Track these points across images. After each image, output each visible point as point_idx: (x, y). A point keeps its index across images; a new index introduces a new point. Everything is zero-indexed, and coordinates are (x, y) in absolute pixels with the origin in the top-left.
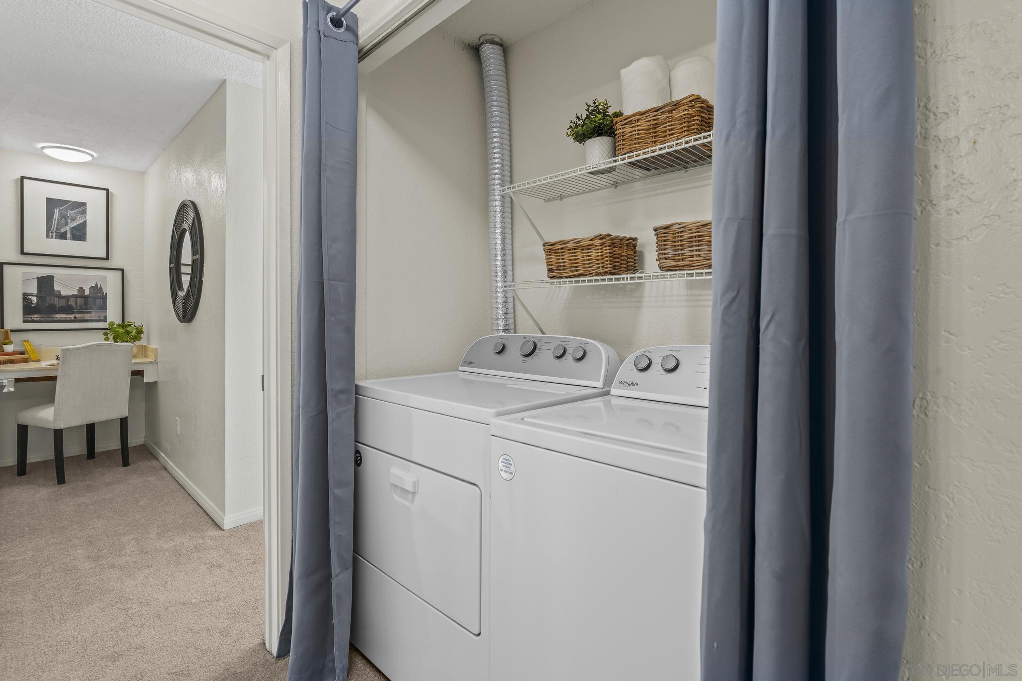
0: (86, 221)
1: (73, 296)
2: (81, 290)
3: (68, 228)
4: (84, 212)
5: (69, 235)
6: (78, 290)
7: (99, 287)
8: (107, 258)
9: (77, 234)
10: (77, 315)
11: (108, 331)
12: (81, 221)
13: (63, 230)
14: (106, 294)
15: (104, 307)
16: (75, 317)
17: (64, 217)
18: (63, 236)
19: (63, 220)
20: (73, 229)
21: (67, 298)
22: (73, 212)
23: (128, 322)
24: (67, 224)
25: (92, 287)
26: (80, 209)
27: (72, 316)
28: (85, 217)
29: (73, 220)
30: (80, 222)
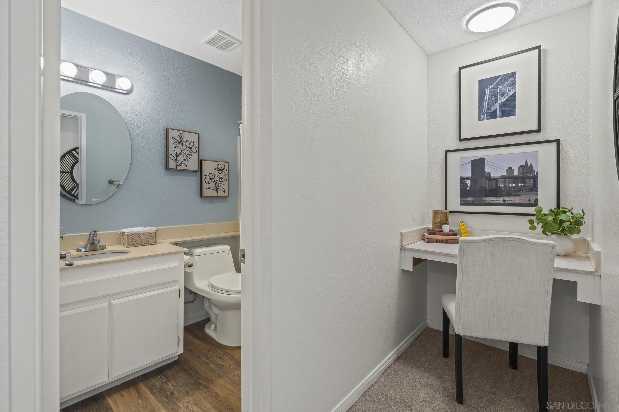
0: (515, 93)
1: (503, 177)
2: (510, 170)
3: (497, 106)
4: (514, 83)
5: (499, 113)
6: (507, 170)
7: (529, 165)
8: (539, 130)
9: (506, 109)
10: (506, 198)
11: (534, 218)
12: (511, 94)
13: (493, 109)
14: (537, 173)
15: (534, 189)
16: (504, 201)
17: (494, 95)
18: (493, 115)
19: (493, 98)
20: (503, 104)
21: (496, 179)
22: (503, 86)
23: (563, 208)
24: (497, 101)
25: (521, 166)
26: (509, 81)
27: (501, 199)
28: (515, 88)
29: (502, 95)
30: (509, 96)
